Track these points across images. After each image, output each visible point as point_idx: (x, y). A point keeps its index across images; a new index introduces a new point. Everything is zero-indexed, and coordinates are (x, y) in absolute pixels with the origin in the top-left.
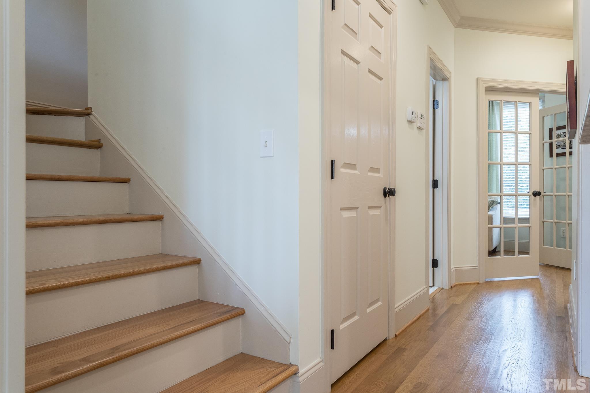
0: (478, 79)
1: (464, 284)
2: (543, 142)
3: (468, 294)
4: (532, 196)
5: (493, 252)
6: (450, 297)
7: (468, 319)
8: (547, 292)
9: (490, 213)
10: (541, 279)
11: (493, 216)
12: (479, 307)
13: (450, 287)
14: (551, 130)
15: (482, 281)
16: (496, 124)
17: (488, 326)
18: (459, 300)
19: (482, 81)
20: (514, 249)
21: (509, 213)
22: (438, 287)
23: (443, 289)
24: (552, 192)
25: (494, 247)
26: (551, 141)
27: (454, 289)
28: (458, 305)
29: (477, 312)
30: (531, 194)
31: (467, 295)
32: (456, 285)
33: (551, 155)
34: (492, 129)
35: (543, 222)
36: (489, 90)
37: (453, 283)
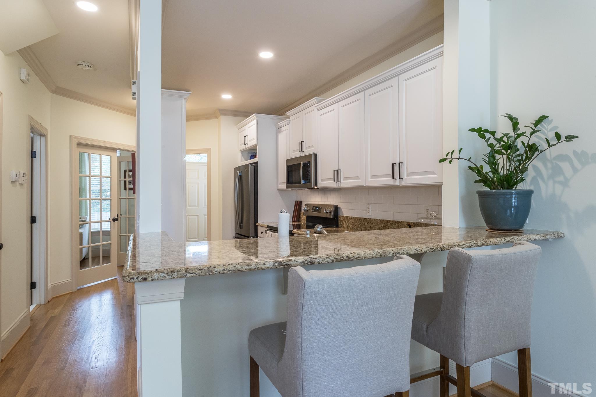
0: (71, 136)
1: (60, 296)
2: (120, 179)
3: (64, 304)
4: (112, 221)
5: (83, 262)
6: (48, 311)
7: (65, 326)
8: (122, 288)
9: (81, 231)
10: (118, 278)
11: (83, 233)
12: (73, 314)
13: (48, 302)
14: (125, 171)
15: (74, 290)
16: (84, 160)
17: (81, 327)
18: (56, 312)
19: (75, 138)
20: (100, 255)
21: (95, 227)
22: (36, 305)
23: (40, 305)
24: (126, 214)
25: (84, 256)
26: (125, 179)
27: (51, 303)
28: (56, 316)
29: (72, 318)
30: (111, 220)
31: (63, 306)
32: (53, 298)
33: (125, 189)
34: (82, 174)
35: (120, 236)
36: (79, 145)
37: (50, 297)
